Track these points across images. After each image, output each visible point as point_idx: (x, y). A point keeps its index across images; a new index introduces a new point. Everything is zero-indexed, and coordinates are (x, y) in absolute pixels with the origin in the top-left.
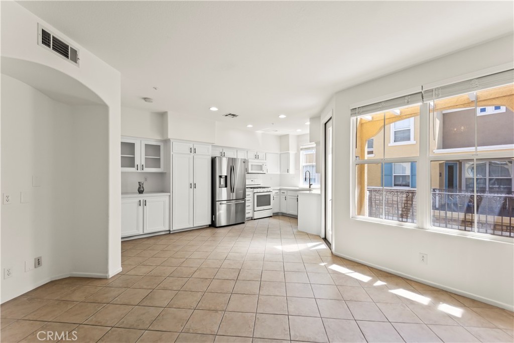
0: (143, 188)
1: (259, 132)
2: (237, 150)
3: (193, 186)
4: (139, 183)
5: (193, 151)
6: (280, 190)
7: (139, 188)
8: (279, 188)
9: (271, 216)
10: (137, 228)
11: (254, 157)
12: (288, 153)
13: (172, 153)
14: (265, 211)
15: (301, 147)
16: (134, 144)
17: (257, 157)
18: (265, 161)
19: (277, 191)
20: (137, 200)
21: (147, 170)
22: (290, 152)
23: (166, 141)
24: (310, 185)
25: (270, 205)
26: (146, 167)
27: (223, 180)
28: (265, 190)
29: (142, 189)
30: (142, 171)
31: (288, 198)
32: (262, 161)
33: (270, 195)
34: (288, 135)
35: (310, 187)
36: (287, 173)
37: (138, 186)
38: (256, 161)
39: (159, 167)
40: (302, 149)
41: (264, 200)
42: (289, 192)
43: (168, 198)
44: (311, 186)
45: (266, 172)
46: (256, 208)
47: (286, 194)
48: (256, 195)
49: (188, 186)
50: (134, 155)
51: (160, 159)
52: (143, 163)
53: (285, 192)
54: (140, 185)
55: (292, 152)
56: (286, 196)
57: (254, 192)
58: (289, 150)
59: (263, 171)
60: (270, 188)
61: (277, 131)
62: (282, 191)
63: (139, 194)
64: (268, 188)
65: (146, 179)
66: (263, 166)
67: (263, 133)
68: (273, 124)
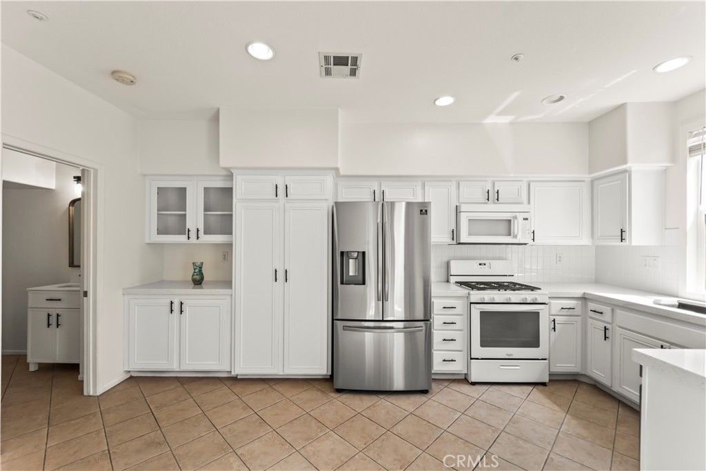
0: (201, 274)
3: (283, 276)
4: (193, 263)
5: (281, 191)
6: (584, 299)
8: (579, 291)
9: (544, 384)
10: (169, 359)
11: (483, 198)
12: (625, 171)
14: (515, 365)
16: (185, 188)
17: (491, 196)
18: (525, 207)
19: (571, 303)
20: (167, 300)
21: (207, 238)
22: (630, 165)
25: (538, 345)
26: (205, 233)
28: (515, 296)
29: (199, 277)
30: (197, 242)
31: (616, 333)
32: (513, 208)
33: (537, 314)
34: (622, 107)
36: (619, 243)
38: (491, 207)
45: (529, 240)
46: (480, 351)
47: (607, 317)
48: (477, 309)
50: (185, 210)
51: (231, 216)
52: (200, 225)
53: (606, 310)
54: (195, 269)
55: (642, 167)
56: (608, 326)
57: (472, 301)
58: (625, 162)
59: (515, 237)
60: (538, 291)
61: (562, 98)
62: (592, 306)
63: (193, 288)
64: (532, 289)
65: (224, 255)
66: (516, 221)
67: (512, 123)
68: (516, 59)
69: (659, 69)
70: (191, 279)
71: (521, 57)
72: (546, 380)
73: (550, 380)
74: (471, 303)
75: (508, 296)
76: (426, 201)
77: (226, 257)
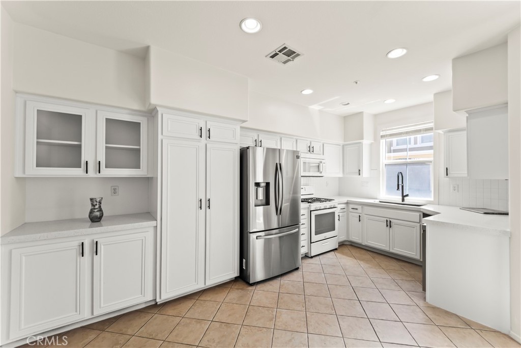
0: (100, 210)
1: (315, 107)
2: (281, 136)
3: (205, 204)
4: (91, 200)
5: (204, 133)
6: (347, 203)
7: (91, 212)
8: (345, 200)
9: (336, 249)
10: (77, 308)
11: (306, 150)
12: (360, 143)
13: (160, 137)
14: (327, 242)
15: (382, 133)
17: (311, 149)
18: (321, 157)
19: (343, 206)
20: (76, 243)
21: (107, 172)
22: (363, 141)
23: (152, 113)
24: (403, 197)
25: (334, 230)
26: (106, 167)
27: (261, 191)
28: (327, 204)
29: (98, 214)
30: (98, 175)
31: (364, 217)
32: (318, 157)
33: (334, 213)
34: (361, 113)
35: (403, 200)
36: (356, 176)
37: (90, 207)
38: (311, 155)
39: (138, 166)
40: (382, 137)
41: (325, 223)
42: (365, 208)
43: (152, 231)
44: (405, 198)
45: (324, 174)
46: (315, 238)
47: (360, 211)
48: (313, 214)
49: (196, 204)
50: (80, 140)
51: (139, 150)
52: (102, 158)
53: (359, 207)
54: (93, 205)
55: (366, 142)
56: (360, 215)
57: (312, 210)
58: (362, 139)
59: (321, 173)
60: (333, 201)
61: (348, 104)
62: (351, 206)
63: (91, 227)
64: (330, 200)
65: (115, 189)
66: (321, 164)
67: (320, 111)
68: (356, 83)
69: (386, 102)
70: (88, 217)
71: (358, 82)
72: (337, 247)
73: (339, 246)
74: (311, 211)
75: (325, 205)
76: (298, 150)
77: (117, 191)
